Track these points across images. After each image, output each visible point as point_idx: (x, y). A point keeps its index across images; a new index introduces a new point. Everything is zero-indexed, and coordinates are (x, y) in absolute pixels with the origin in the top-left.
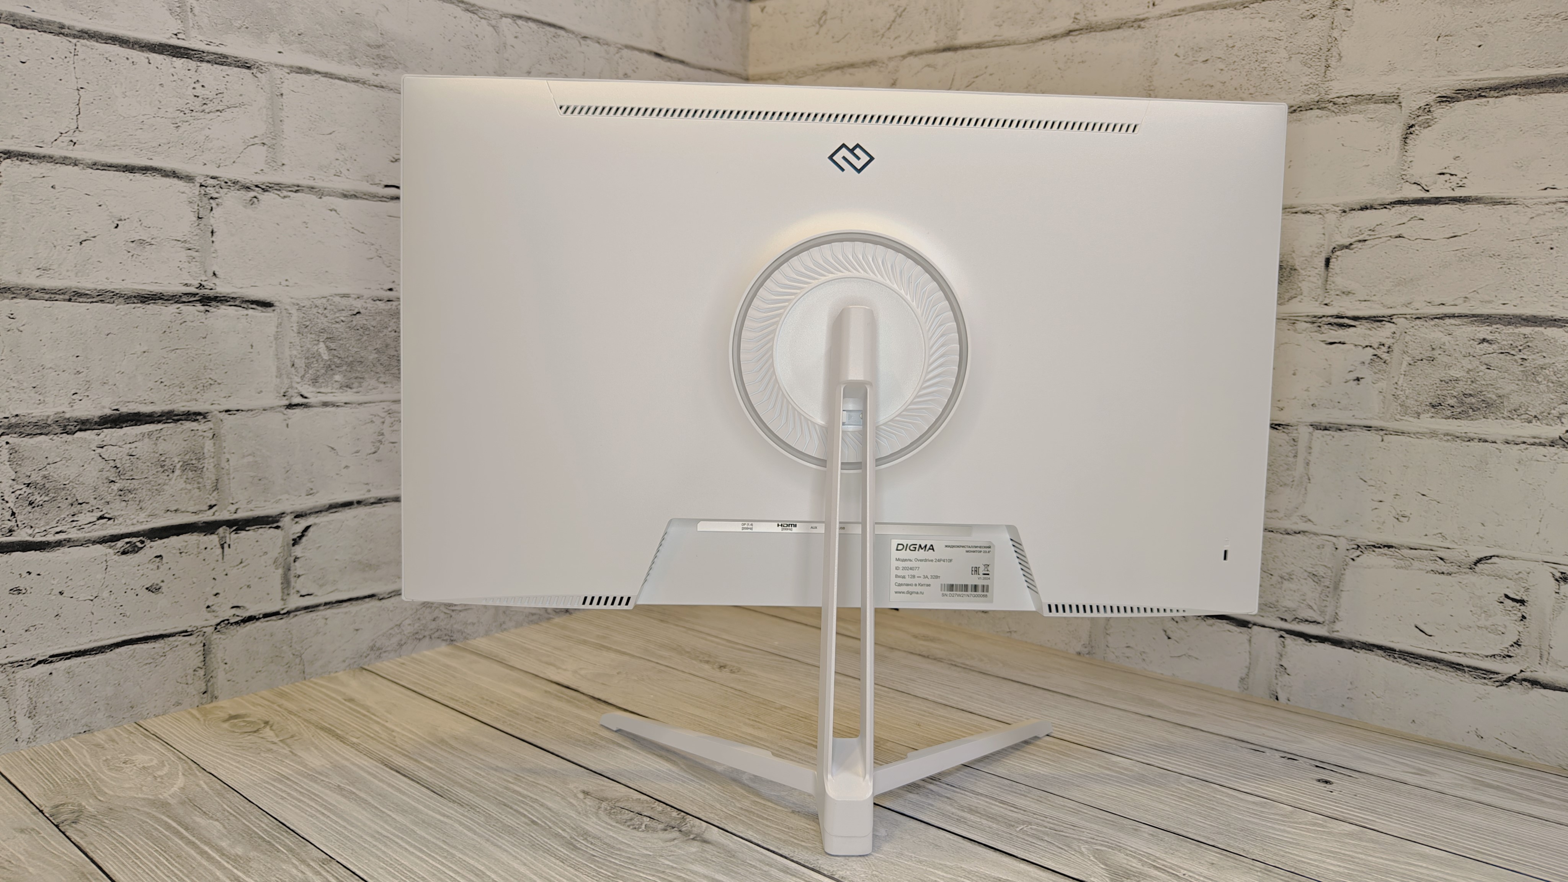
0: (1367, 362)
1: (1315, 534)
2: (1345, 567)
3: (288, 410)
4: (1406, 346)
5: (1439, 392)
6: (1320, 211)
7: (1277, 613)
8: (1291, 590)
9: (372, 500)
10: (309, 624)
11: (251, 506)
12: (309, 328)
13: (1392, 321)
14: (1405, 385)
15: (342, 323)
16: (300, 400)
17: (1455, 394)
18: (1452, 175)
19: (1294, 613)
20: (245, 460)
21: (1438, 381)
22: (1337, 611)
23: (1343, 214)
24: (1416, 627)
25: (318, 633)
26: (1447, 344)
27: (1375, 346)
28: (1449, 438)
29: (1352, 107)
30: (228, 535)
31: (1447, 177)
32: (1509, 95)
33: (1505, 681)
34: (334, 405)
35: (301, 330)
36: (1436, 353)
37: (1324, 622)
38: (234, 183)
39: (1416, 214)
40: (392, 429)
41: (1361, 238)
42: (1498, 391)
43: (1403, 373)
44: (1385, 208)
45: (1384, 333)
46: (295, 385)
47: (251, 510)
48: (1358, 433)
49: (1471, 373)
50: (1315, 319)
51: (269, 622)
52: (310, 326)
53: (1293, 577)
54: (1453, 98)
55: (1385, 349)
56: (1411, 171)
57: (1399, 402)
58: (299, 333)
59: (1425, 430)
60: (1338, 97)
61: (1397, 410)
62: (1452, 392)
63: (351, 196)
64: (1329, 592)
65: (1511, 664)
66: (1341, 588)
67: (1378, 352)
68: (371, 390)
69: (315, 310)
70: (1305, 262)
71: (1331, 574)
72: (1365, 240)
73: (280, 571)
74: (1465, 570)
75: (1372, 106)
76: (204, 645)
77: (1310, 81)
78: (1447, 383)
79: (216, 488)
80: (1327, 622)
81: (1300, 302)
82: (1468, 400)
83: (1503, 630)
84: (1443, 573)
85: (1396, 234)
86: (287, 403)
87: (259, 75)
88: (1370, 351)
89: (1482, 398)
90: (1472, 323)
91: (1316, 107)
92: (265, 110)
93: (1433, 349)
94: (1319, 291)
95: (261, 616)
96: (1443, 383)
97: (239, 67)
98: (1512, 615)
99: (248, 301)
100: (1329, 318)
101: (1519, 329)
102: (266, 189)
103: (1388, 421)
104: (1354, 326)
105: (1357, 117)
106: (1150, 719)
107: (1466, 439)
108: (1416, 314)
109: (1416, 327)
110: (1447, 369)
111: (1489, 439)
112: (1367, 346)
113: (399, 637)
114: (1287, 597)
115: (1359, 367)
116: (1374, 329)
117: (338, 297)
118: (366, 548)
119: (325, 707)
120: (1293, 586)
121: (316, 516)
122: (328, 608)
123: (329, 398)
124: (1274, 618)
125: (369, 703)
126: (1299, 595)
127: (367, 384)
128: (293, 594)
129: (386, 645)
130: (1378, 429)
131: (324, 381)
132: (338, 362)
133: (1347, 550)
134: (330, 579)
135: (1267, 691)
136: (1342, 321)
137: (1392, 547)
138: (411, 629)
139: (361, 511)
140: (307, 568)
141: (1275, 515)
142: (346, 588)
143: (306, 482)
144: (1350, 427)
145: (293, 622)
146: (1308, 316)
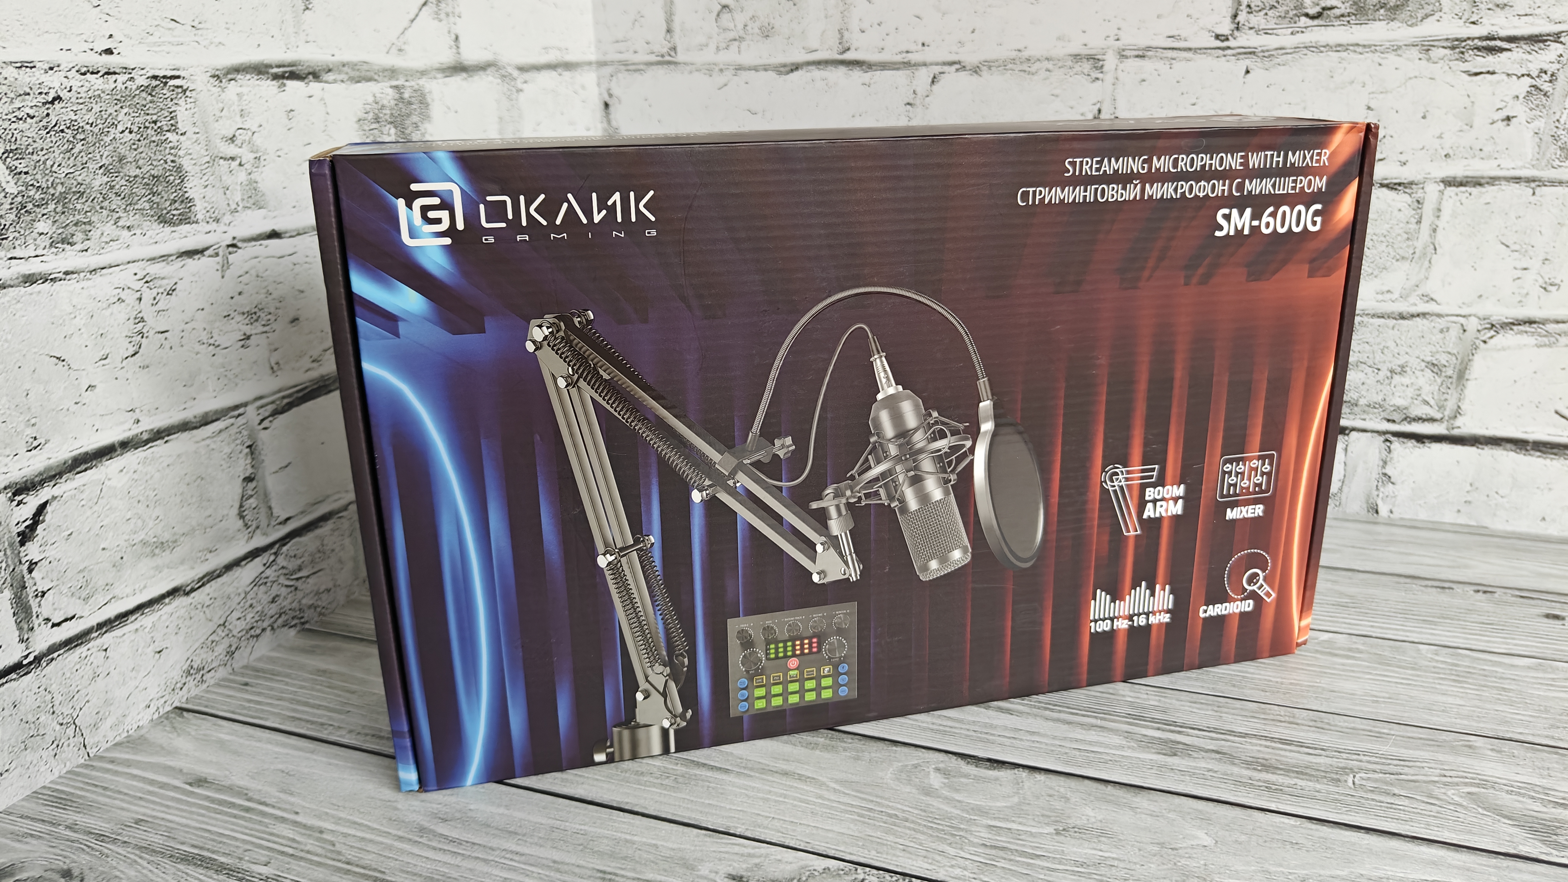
0: (1521, 97)
1: (1439, 316)
2: (1474, 351)
7: (1382, 413)
8: (1403, 385)
9: (145, 436)
10: (78, 667)
13: (1560, 40)
15: (28, 120)
19: (1405, 411)
22: (1460, 404)
24: (1557, 412)
25: (95, 676)
27: (1535, 74)
34: (45, 278)
37: (1441, 418)
40: (157, 308)
45: (1547, 57)
48: (1503, 187)
50: (1456, 43)
53: (1408, 369)
55: (1546, 77)
57: (1559, 144)
61: (1556, 154)
64: (1451, 383)
66: (1467, 378)
67: (1538, 82)
68: (107, 243)
71: (1455, 362)
73: (7, 594)
80: (1446, 418)
81: (1438, 21)
88: (1527, 81)
100: (1476, 41)
103: (1543, 170)
104: (1509, 50)
112: (1523, 75)
113: (226, 642)
114: (1397, 394)
115: (1511, 102)
116: (1534, 53)
117: (11, 69)
118: (150, 518)
119: (163, 809)
120: (1406, 380)
121: (52, 483)
122: (106, 632)
123: (34, 267)
124: (1378, 420)
125: (241, 783)
126: (1412, 390)
127: (99, 232)
128: (39, 625)
129: (209, 660)
130: (1529, 180)
131: (18, 235)
132: (37, 197)
133: (1479, 331)
134: (101, 583)
135: (1365, 506)
136: (1492, 43)
137: (1535, 322)
138: (241, 625)
139: (131, 458)
140: (55, 575)
141: (1388, 296)
142: (128, 590)
143: (22, 426)
144: (1493, 180)
145: (50, 671)
146: (1447, 39)
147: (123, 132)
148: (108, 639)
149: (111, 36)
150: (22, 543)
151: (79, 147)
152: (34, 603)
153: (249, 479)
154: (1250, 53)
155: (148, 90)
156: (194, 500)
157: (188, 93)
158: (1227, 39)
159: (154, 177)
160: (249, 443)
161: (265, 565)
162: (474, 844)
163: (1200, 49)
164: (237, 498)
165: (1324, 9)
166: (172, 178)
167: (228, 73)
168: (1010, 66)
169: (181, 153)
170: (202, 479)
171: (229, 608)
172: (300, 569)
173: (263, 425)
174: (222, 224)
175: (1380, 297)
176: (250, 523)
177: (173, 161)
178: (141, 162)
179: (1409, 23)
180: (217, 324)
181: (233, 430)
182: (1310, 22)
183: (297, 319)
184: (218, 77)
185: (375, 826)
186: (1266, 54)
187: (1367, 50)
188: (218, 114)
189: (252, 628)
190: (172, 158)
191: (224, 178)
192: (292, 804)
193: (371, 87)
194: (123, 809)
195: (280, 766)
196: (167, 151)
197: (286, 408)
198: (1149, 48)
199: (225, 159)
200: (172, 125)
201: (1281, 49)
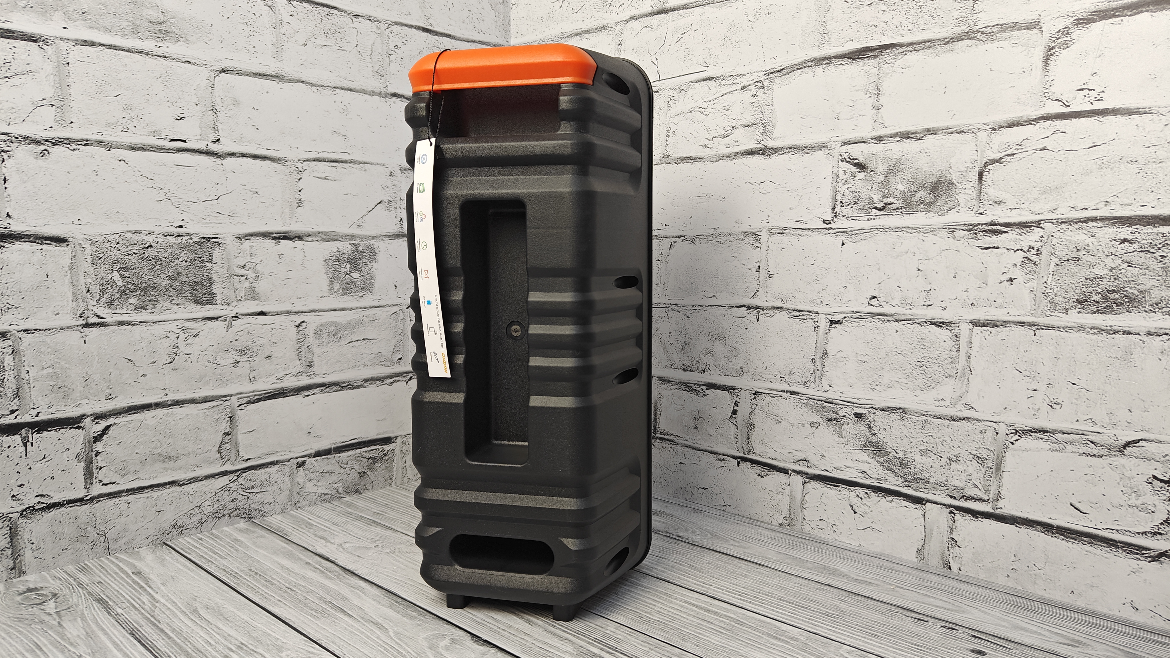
0: (1018, 265)
1: (978, 420)
2: (1005, 449)
3: (84, 329)
4: (1053, 248)
5: (1085, 290)
6: (973, 130)
7: (946, 491)
8: (958, 471)
9: (169, 403)
10: (112, 508)
11: (51, 410)
12: (102, 259)
13: (1040, 226)
14: (1054, 283)
15: (134, 255)
16: (96, 320)
17: (1100, 290)
18: (1090, 90)
19: (962, 491)
20: (45, 372)
21: (1083, 279)
22: (1000, 490)
23: (993, 132)
24: (1072, 505)
25: (121, 515)
26: (1091, 245)
27: (1026, 249)
28: (1095, 331)
29: (997, 35)
30: (30, 435)
31: (1086, 92)
32: (1142, 12)
33: (1157, 557)
34: (129, 323)
35: (95, 262)
36: (1081, 254)
37: (988, 500)
38: (24, 138)
39: (1058, 128)
40: (186, 342)
41: (1009, 152)
42: (1140, 287)
43: (1052, 273)
44: (1031, 124)
45: (1032, 237)
46: (91, 308)
47: (52, 414)
48: (1013, 329)
49: (1113, 270)
50: (971, 227)
51: (74, 507)
52: (103, 258)
53: (961, 459)
54: (1090, 20)
55: (1034, 252)
56: (1053, 89)
57: (1049, 299)
58: (94, 264)
59: (1074, 325)
60: (985, 27)
61: (1047, 307)
62: (1097, 289)
63: (139, 148)
64: (992, 473)
65: (1162, 541)
66: (1002, 470)
67: (1029, 255)
68: (164, 310)
69: (108, 245)
70: (961, 176)
71: (993, 457)
72: (1014, 154)
73: (83, 464)
74: (1114, 453)
75: (1016, 33)
76: (11, 529)
77: (960, 14)
78: (1092, 281)
79: (17, 395)
80: (991, 500)
81: (958, 212)
82: (1112, 296)
83: (1153, 509)
84: (1094, 455)
85: (1041, 147)
86: (84, 322)
87: (45, 47)
88: (1021, 254)
89: (1125, 293)
90: (1113, 224)
91: (966, 38)
92: (52, 76)
93: (1078, 250)
94: (974, 202)
95: (65, 503)
96: (1088, 280)
97: (25, 40)
98: (1160, 495)
99: (42, 238)
100: (984, 226)
101: (1158, 229)
102: (57, 142)
103: (1039, 317)
104: (1007, 232)
105: (1002, 44)
106: (829, 588)
107: (1111, 332)
108: (1061, 219)
109: (1061, 231)
110: (1091, 268)
111: (1133, 331)
112: (1018, 250)
113: (199, 516)
114: (955, 477)
115: (1012, 268)
116: (1023, 234)
117: (129, 233)
118: (165, 443)
119: (113, 580)
120: (960, 467)
121: (115, 417)
122: (130, 494)
123: (125, 318)
124: (944, 496)
125: (151, 577)
126: (965, 475)
127: (161, 305)
128: (96, 483)
129: (188, 524)
130: (1031, 325)
131: (119, 303)
132: (132, 288)
133: (1007, 434)
134: (132, 469)
135: (941, 562)
136: (995, 228)
137: (1047, 432)
138: (210, 509)
139: (160, 412)
140: (108, 461)
141: (942, 403)
142: (147, 476)
143: (105, 388)
144: (1005, 323)
145: (97, 506)
146: (965, 224)
147: (182, 261)
148: (131, 498)
149: (183, 220)
150: (95, 442)
151: (158, 267)
152: (95, 472)
153: (227, 434)
154: (844, 232)
155: (199, 243)
156: (192, 439)
157: (221, 245)
158: (830, 223)
159: (195, 282)
160: (230, 415)
161: (230, 481)
162: (207, 620)
163: (815, 229)
164: (219, 443)
165: (886, 204)
166: (205, 283)
167: (246, 236)
168: (710, 238)
169: (212, 272)
170: (199, 429)
171: (204, 499)
172: (253, 487)
173: (240, 408)
174: (231, 306)
175: (937, 403)
176: (224, 457)
177: (207, 276)
178: (189, 275)
179: (940, 214)
180: (221, 353)
181: (222, 407)
182: (878, 213)
183: (270, 357)
184: (240, 238)
185: (179, 605)
186: (853, 233)
187: (915, 231)
188: (237, 255)
189: (216, 513)
190: (207, 274)
191: (235, 285)
192: (159, 589)
193: (337, 244)
194: (99, 577)
195: (173, 574)
196: (205, 271)
197: (256, 401)
198: (785, 228)
199: (237, 276)
200: (209, 259)
201: (862, 229)
